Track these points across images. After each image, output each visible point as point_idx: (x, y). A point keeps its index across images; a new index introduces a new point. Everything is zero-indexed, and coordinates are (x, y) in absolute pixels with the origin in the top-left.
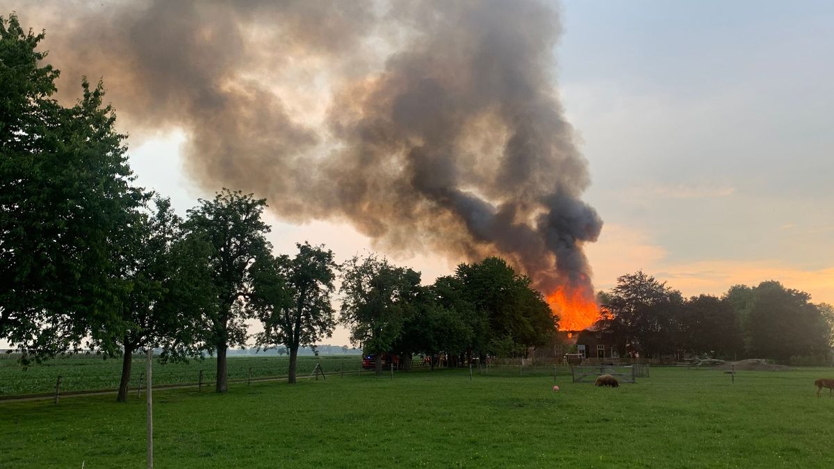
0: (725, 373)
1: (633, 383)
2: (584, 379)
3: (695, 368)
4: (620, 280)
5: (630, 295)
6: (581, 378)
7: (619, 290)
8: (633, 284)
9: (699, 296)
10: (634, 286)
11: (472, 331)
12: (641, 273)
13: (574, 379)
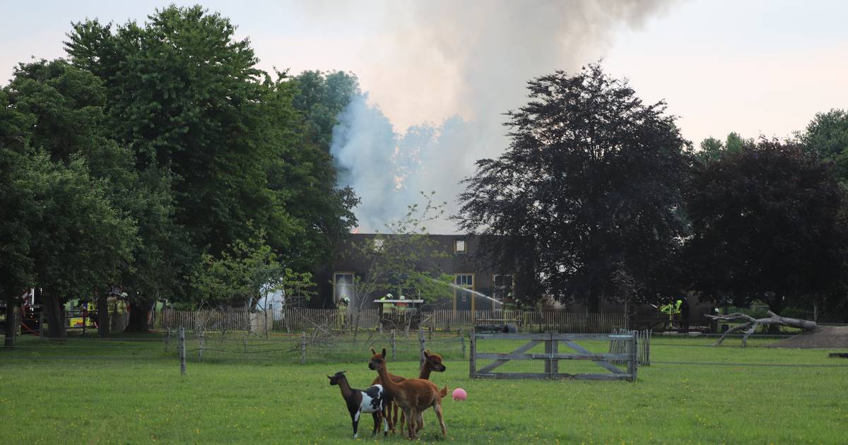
0: (831, 355)
1: (631, 380)
2: (502, 369)
3: (739, 342)
4: (537, 88)
5: (560, 133)
6: (493, 367)
7: (532, 117)
8: (572, 102)
9: (724, 141)
10: (575, 109)
11: (135, 229)
12: (597, 73)
13: (472, 369)
